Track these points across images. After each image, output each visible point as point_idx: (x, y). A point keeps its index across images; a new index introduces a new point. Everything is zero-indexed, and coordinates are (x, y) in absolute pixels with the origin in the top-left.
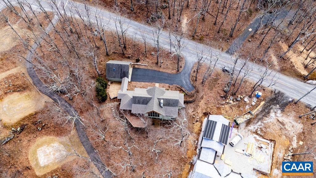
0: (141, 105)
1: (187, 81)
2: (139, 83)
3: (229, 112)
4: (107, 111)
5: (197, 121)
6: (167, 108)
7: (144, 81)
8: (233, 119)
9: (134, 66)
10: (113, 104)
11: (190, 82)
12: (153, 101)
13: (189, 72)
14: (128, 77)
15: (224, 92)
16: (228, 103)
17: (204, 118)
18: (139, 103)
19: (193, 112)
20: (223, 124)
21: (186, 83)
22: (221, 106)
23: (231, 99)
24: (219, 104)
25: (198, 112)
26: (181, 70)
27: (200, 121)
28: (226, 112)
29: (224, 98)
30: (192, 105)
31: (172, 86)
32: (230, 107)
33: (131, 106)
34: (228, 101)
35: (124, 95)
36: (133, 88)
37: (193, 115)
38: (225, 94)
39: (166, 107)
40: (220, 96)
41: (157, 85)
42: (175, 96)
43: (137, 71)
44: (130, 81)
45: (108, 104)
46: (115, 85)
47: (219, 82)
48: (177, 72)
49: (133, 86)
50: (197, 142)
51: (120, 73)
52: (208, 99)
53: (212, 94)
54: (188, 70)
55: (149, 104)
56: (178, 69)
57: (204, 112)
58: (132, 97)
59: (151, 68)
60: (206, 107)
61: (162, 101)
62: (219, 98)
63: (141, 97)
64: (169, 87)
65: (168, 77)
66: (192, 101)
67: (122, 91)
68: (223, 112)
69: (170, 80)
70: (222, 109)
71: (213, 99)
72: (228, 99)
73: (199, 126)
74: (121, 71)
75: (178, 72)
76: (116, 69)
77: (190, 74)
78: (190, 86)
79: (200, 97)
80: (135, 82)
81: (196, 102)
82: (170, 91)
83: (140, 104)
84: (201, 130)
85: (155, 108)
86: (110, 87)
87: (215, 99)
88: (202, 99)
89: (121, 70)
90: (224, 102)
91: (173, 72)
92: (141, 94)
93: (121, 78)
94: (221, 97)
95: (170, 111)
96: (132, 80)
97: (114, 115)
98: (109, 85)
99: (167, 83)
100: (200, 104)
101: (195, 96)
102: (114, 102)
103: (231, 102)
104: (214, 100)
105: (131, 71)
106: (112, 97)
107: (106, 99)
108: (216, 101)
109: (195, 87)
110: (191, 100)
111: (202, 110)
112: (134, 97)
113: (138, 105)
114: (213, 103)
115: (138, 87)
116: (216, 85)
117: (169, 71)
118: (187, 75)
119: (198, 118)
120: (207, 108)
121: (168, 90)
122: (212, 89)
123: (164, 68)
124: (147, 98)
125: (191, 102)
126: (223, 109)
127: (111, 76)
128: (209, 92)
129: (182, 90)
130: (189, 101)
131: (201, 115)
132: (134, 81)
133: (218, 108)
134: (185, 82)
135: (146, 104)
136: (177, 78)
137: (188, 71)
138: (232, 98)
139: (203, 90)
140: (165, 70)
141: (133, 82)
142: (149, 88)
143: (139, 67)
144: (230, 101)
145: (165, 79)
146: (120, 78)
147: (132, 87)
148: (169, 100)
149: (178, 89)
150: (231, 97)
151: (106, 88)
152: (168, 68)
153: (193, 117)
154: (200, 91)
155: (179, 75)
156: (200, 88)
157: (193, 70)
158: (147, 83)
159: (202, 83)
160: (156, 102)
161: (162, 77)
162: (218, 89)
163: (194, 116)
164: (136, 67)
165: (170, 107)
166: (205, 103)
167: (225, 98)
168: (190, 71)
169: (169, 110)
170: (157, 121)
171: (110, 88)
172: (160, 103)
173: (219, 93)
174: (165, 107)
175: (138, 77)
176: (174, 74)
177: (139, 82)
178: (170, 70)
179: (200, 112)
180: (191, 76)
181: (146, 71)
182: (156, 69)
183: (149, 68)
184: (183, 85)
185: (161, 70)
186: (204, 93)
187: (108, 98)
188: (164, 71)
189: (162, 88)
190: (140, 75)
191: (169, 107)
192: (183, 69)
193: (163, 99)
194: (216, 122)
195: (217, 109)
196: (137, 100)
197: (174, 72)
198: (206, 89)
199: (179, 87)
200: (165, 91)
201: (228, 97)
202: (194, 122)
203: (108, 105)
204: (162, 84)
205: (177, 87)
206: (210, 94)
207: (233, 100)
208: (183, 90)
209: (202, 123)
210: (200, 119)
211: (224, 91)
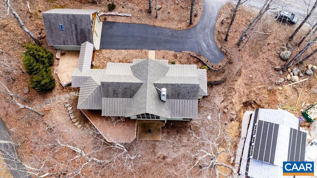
0: (120, 100)
1: (209, 42)
2: (116, 52)
3: (292, 97)
4: (58, 110)
5: (232, 120)
6: (176, 102)
7: (127, 47)
8: (298, 110)
9: (105, 19)
10: (67, 95)
11: (216, 43)
12: (145, 92)
13: (212, 24)
14: (91, 41)
15: (279, 59)
16: (289, 81)
17: (244, 112)
18: (115, 94)
19: (223, 101)
20: (291, 129)
21: (207, 46)
22: (275, 88)
23: (296, 73)
24: (271, 83)
25: (234, 101)
26: (196, 20)
27: (237, 119)
28: (286, 98)
29: (281, 72)
30: (220, 88)
31: (181, 55)
32: (294, 88)
33: (100, 100)
34: (289, 77)
35: (86, 79)
36: (105, 62)
37: (225, 108)
38: (283, 63)
39: (173, 100)
40: (272, 68)
41: (152, 54)
42: (190, 76)
43: (111, 27)
44: (98, 48)
45: (58, 96)
46: (69, 57)
47: (270, 40)
48: (189, 26)
49: (105, 58)
50: (232, 159)
51: (74, 33)
52: (251, 76)
53: (259, 66)
54: (210, 21)
55: (137, 97)
56: (191, 20)
57: (244, 101)
58: (100, 84)
59: (137, 22)
60: (247, 92)
61: (164, 91)
62: (272, 72)
63: (118, 84)
64: (176, 56)
65: (172, 36)
66: (220, 81)
67: (81, 71)
68: (280, 98)
69: (177, 43)
70: (277, 93)
71: (260, 74)
72: (289, 73)
73: (236, 128)
74: (76, 28)
75: (191, 26)
76: (64, 24)
77: (214, 28)
78: (216, 52)
79: (235, 73)
80: (108, 51)
81: (229, 83)
82: (177, 65)
83: (117, 97)
84: (239, 136)
85: (149, 106)
86: (61, 62)
87: (265, 74)
88: (240, 75)
89: (76, 26)
90: (282, 80)
91: (180, 26)
92: (119, 76)
93: (79, 43)
94: (275, 69)
95: (181, 109)
96: (103, 45)
97: (72, 117)
98: (58, 59)
99: (170, 50)
100: (236, 87)
101: (226, 72)
102: (70, 91)
103: (296, 78)
104: (262, 76)
105: (98, 28)
106: (64, 83)
107: (53, 88)
108: (265, 78)
109: (225, 54)
110: (219, 79)
111: (240, 97)
112: (103, 84)
113: (114, 98)
114: (260, 83)
115: (115, 59)
116: (265, 47)
117: (173, 25)
118: (208, 31)
119: (234, 112)
120: (250, 92)
121: (173, 63)
122: (256, 56)
123: (163, 20)
124: (131, 84)
125: (217, 84)
126: (281, 93)
127: (58, 41)
128: (251, 61)
129: (200, 60)
130: (216, 82)
131: (238, 107)
132: (106, 49)
133: (271, 92)
134: (205, 46)
135: (131, 96)
136: (189, 38)
137: (210, 23)
138: (296, 70)
139: (240, 58)
140: (165, 23)
141: (104, 51)
142: (135, 61)
143: (114, 21)
144: (293, 77)
145: (166, 42)
146: (76, 43)
147: (102, 61)
148: (179, 86)
149: (192, 59)
150: (295, 68)
151: (51, 64)
152: (170, 19)
153: (224, 112)
154: (235, 60)
155: (192, 31)
156: (234, 53)
157: (220, 20)
158: (131, 51)
159: (238, 44)
160: (150, 92)
161: (160, 37)
162: (268, 55)
163: (226, 111)
164: (110, 19)
165: (181, 100)
166: (246, 84)
167: (283, 71)
168: (214, 22)
169: (178, 106)
170: (155, 125)
171: (60, 65)
172: (159, 94)
173: (271, 63)
174: (171, 100)
175: (114, 40)
176: (183, 30)
177: (117, 49)
178: (176, 23)
179: (237, 102)
180: (216, 33)
181: (129, 26)
182: (147, 23)
183: (134, 20)
184: (202, 50)
185: (158, 24)
186: (242, 64)
187: (57, 84)
188: (164, 25)
189: (162, 61)
190: (117, 36)
191: (178, 100)
192: (200, 20)
193: (166, 86)
194: (277, 126)
195: (268, 94)
196: (111, 90)
197: (183, 25)
198: (246, 56)
199: (195, 55)
200: (168, 65)
201: (289, 70)
202: (226, 122)
203: (59, 99)
204: (162, 52)
205: (191, 56)
206: (254, 66)
207: (298, 75)
208: (202, 62)
209: (240, 122)
210: (237, 115)
211: (280, 57)
